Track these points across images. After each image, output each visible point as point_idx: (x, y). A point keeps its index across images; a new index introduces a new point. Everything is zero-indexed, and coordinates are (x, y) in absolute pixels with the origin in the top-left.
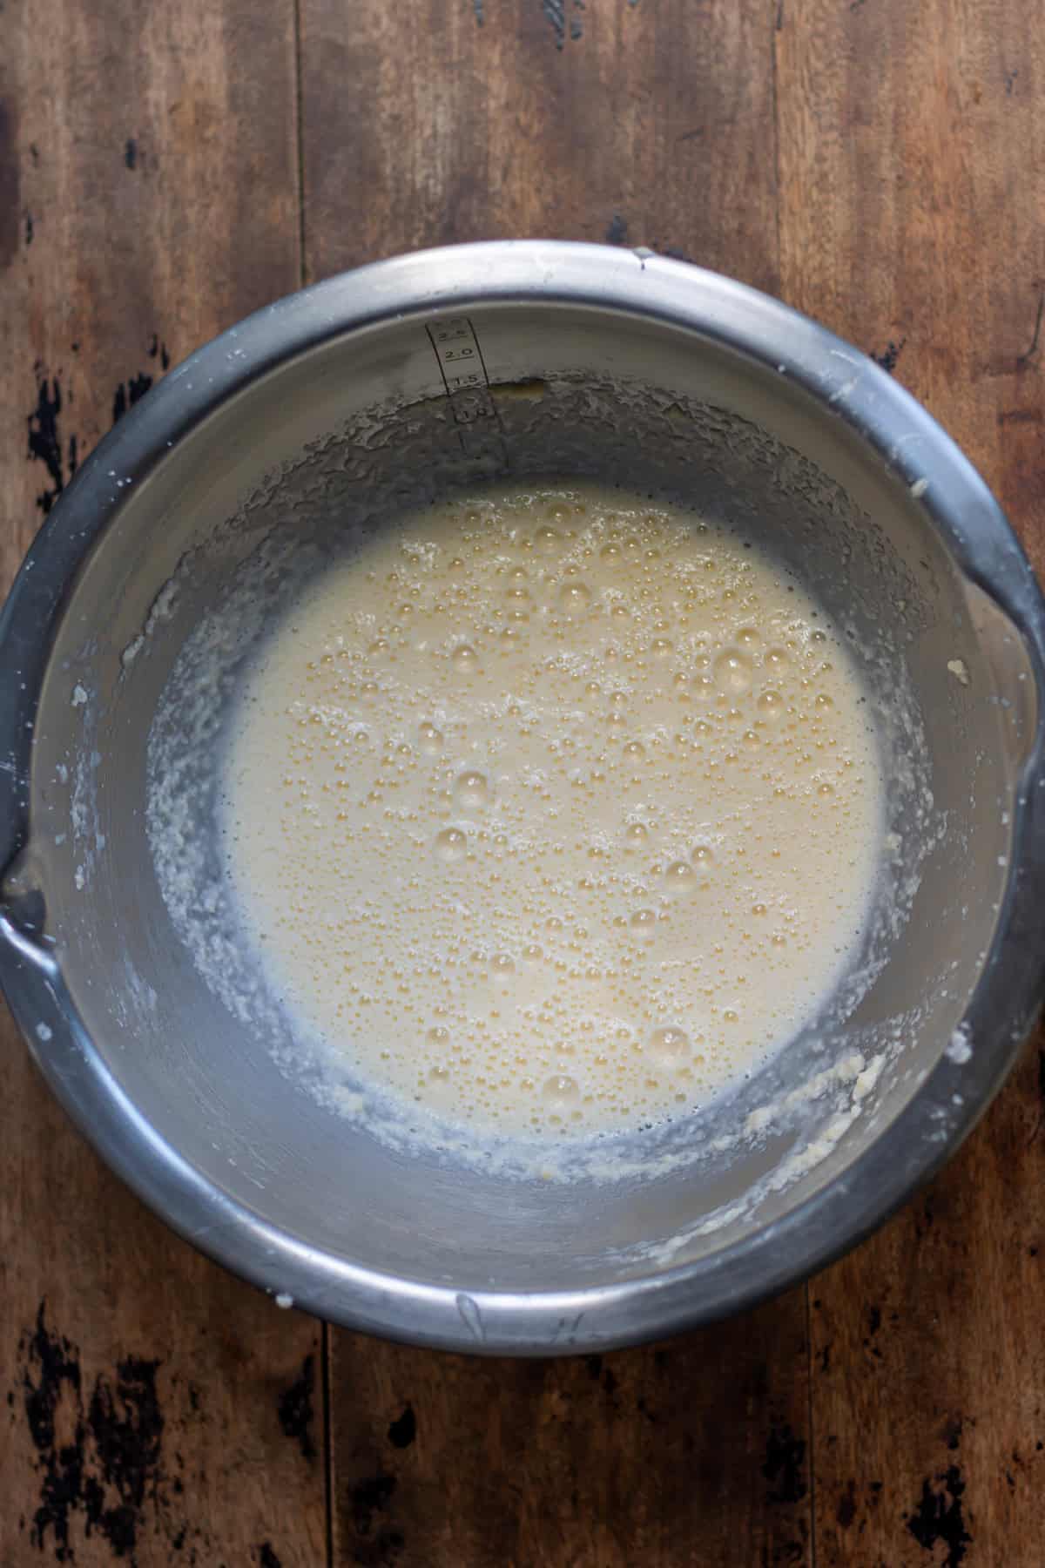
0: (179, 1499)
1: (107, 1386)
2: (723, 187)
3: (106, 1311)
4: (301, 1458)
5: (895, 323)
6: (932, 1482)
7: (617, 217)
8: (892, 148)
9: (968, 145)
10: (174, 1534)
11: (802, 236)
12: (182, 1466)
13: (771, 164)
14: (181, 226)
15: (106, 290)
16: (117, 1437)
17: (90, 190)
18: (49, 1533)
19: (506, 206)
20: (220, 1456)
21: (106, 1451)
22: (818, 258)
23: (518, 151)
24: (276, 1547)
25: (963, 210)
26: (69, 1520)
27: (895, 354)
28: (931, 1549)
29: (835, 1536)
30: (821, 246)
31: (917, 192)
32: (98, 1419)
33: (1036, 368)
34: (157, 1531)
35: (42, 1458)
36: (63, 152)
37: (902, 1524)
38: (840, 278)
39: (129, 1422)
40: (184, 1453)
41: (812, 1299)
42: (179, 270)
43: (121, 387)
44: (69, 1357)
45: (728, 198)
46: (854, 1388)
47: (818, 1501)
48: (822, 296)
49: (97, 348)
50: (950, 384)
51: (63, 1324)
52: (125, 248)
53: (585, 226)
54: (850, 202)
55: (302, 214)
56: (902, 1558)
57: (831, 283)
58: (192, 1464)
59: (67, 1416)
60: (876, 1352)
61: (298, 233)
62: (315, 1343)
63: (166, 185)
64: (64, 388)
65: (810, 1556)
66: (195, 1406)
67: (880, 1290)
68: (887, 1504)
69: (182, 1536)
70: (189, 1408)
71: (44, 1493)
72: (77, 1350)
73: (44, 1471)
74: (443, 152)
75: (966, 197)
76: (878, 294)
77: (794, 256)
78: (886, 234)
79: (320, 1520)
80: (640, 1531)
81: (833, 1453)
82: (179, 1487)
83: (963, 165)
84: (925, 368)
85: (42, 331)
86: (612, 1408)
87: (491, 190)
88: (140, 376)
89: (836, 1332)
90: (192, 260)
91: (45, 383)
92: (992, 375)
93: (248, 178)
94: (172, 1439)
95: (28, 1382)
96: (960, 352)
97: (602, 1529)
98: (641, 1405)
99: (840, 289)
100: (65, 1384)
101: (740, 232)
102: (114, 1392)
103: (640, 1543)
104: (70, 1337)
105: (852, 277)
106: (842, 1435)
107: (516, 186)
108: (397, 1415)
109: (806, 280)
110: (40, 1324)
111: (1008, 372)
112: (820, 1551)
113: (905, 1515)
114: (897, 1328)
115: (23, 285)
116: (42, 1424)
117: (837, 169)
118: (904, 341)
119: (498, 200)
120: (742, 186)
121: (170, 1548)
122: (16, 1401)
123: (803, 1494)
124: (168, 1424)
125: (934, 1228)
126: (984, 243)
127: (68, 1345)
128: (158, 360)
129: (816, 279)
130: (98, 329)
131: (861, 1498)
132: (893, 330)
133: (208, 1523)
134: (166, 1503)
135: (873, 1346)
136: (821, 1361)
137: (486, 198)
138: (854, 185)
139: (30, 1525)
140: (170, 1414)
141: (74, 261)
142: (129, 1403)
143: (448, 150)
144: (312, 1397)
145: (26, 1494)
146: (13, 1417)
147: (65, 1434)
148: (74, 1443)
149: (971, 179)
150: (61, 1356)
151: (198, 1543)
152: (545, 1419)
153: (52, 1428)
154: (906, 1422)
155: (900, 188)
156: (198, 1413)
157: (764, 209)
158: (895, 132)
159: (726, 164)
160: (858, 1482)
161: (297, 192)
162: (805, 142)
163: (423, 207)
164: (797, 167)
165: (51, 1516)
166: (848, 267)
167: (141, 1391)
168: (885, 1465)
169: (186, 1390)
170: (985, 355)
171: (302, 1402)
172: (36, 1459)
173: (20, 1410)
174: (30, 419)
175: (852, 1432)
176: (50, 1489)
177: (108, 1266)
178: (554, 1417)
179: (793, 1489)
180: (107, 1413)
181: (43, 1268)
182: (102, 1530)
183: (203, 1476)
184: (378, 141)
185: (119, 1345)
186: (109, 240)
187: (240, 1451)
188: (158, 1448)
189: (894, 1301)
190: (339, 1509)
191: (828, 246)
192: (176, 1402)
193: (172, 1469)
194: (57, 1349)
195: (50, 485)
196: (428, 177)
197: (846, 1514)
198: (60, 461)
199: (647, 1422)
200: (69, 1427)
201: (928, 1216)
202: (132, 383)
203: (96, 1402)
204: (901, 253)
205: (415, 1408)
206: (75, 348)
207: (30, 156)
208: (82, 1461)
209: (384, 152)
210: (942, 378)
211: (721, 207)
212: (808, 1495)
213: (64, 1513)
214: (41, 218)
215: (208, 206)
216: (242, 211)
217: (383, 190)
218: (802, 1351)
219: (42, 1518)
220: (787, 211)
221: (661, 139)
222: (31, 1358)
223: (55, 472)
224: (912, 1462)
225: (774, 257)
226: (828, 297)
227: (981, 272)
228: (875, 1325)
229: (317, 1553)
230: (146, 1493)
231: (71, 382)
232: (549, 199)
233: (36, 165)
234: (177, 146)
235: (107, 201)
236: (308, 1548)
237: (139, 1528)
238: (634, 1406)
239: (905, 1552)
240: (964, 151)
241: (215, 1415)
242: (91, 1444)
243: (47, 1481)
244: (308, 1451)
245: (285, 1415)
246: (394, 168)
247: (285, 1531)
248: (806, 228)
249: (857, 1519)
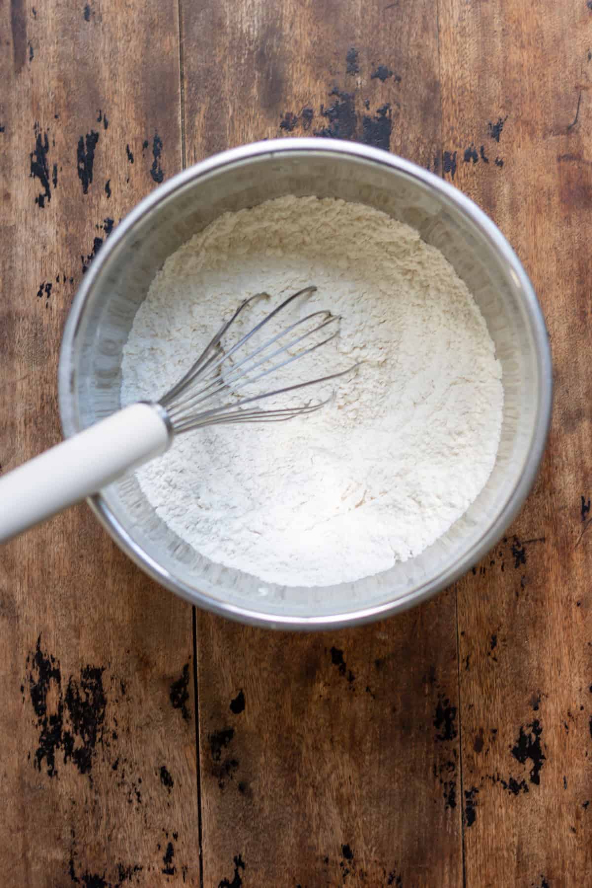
0: (115, 742)
1: (75, 682)
2: (409, 34)
3: (75, 641)
4: (182, 720)
5: (503, 107)
6: (525, 728)
7: (353, 49)
8: (500, 14)
9: (540, 14)
10: (113, 762)
11: (452, 61)
12: (117, 725)
13: (435, 21)
14: (114, 52)
15: (73, 86)
16: (81, 709)
17: (65, 31)
18: (44, 761)
19: (292, 42)
20: (137, 719)
21: (75, 716)
22: (461, 72)
23: (298, 13)
24: (168, 769)
25: (538, 48)
26: (54, 754)
27: (502, 123)
28: (524, 764)
29: (472, 758)
30: (462, 66)
31: (513, 38)
32: (71, 699)
33: (577, 132)
34: (103, 760)
35: (40, 721)
36: (50, 11)
37: (509, 751)
38: (473, 83)
39: (87, 701)
40: (119, 719)
41: (460, 631)
42: (114, 75)
43: (82, 138)
44: (54, 666)
45: (412, 39)
46: (483, 678)
47: (463, 740)
48: (463, 92)
49: (69, 117)
50: (532, 139)
51: (50, 648)
52: (83, 63)
53: (335, 54)
54: (477, 42)
55: (181, 46)
56: (509, 769)
57: (468, 85)
58: (122, 724)
59: (53, 698)
60: (495, 659)
61: (179, 56)
62: (190, 657)
63: (106, 29)
64: (51, 139)
65: (459, 768)
66: (124, 692)
67: (496, 626)
68: (500, 740)
69: (117, 763)
70: (121, 693)
71: (41, 740)
72: (59, 662)
73: (41, 728)
74: (257, 13)
75: (539, 41)
76: (493, 91)
77: (447, 71)
78: (496, 61)
79: (192, 753)
80: (367, 757)
81: (471, 714)
82: (115, 736)
83: (537, 24)
84: (518, 130)
85: (38, 108)
86: (352, 691)
87: (284, 33)
88: (92, 132)
89: (473, 648)
90: (121, 69)
91: (40, 136)
92: (553, 135)
93: (151, 26)
94: (111, 710)
95: (31, 680)
96: (537, 123)
97: (346, 757)
98: (368, 689)
99: (472, 88)
100: (52, 680)
101: (418, 58)
102: (79, 685)
103: (368, 764)
104: (54, 656)
105: (479, 82)
106: (476, 703)
107: (297, 32)
108: (234, 697)
109: (454, 84)
110: (38, 648)
111: (563, 133)
112: (465, 766)
113: (510, 746)
114: (506, 646)
115: (28, 83)
116: (40, 703)
117: (471, 25)
118: (507, 117)
119: (288, 39)
120: (419, 33)
121: (110, 768)
122: (25, 690)
123: (455, 736)
124: (109, 702)
125: (525, 591)
126: (549, 65)
127: (53, 660)
128: (102, 124)
129: (459, 83)
130: (68, 106)
131: (486, 737)
132: (501, 111)
133: (131, 755)
134: (108, 745)
135: (493, 656)
136: (465, 664)
137: (280, 38)
138: (480, 34)
139: (33, 757)
140: (110, 696)
141: (56, 70)
142: (87, 690)
143: (261, 12)
144: (188, 686)
145: (31, 740)
146: (24, 699)
147: (52, 708)
148: (57, 713)
149: (542, 31)
150: (50, 666)
151: (126, 767)
152: (316, 697)
153: (45, 704)
154: (511, 696)
155: (504, 36)
156: (126, 696)
157: (431, 46)
158: (501, 5)
159: (410, 20)
160: (485, 728)
161: (178, 34)
162: (453, 11)
163: (247, 42)
164: (449, 23)
165: (45, 752)
166: (476, 77)
167: (94, 685)
168: (499, 720)
169: (119, 684)
170: (550, 125)
171: (183, 689)
172: (36, 722)
173: (27, 695)
174: (32, 155)
175: (482, 702)
176: (44, 738)
177: (76, 617)
178: (321, 696)
179: (450, 734)
180: (75, 697)
181: (40, 617)
182: (72, 760)
183: (128, 730)
184: (222, 6)
185: (82, 660)
186: (75, 59)
187: (148, 716)
188: (103, 715)
189: (504, 631)
190: (203, 747)
191: (466, 66)
192: (113, 689)
193: (112, 726)
194: (48, 661)
195: (43, 191)
196: (249, 27)
197: (478, 746)
198: (48, 178)
199: (371, 698)
200: (55, 704)
201: (522, 586)
202: (87, 136)
203: (69, 690)
204: (504, 70)
205: (244, 691)
206: (56, 117)
207: (32, 13)
208: (62, 723)
209: (225, 12)
210: (527, 138)
211: (408, 44)
212: (458, 736)
213: (52, 751)
214: (38, 46)
215: (129, 41)
216: (148, 44)
217: (225, 33)
218: (454, 659)
219: (40, 754)
220: (443, 48)
221: (376, 8)
222: (34, 667)
223: (46, 185)
224: (513, 718)
225: (437, 71)
226: (466, 93)
227: (548, 81)
228: (494, 644)
229: (191, 771)
230: (97, 739)
231: (54, 136)
232: (316, 39)
233: (35, 18)
234: (113, 9)
235: (74, 38)
236: (186, 768)
237: (93, 758)
238: (365, 689)
239: (510, 766)
240: (538, 16)
241: (135, 697)
242: (67, 713)
243: (43, 733)
244: (186, 716)
245: (173, 697)
246: (231, 22)
247: (174, 758)
248: (454, 55)
249: (485, 748)
